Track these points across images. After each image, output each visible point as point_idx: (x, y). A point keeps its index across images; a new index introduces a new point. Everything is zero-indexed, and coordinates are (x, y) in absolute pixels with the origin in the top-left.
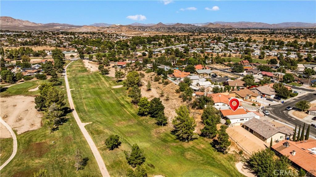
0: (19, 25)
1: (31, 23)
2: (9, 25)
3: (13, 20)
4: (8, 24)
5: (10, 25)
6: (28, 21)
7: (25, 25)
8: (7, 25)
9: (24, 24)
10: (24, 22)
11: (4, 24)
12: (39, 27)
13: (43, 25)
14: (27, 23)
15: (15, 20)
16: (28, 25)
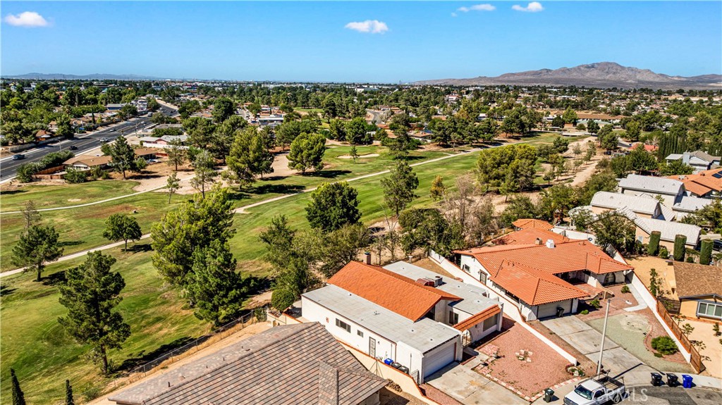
0: (628, 80)
1: (654, 75)
2: (608, 80)
3: (619, 68)
4: (608, 77)
5: (610, 79)
6: (649, 70)
7: (641, 79)
8: (605, 80)
9: (639, 77)
10: (639, 72)
11: (600, 78)
12: (668, 85)
13: (682, 79)
14: (645, 74)
15: (623, 68)
16: (647, 80)
